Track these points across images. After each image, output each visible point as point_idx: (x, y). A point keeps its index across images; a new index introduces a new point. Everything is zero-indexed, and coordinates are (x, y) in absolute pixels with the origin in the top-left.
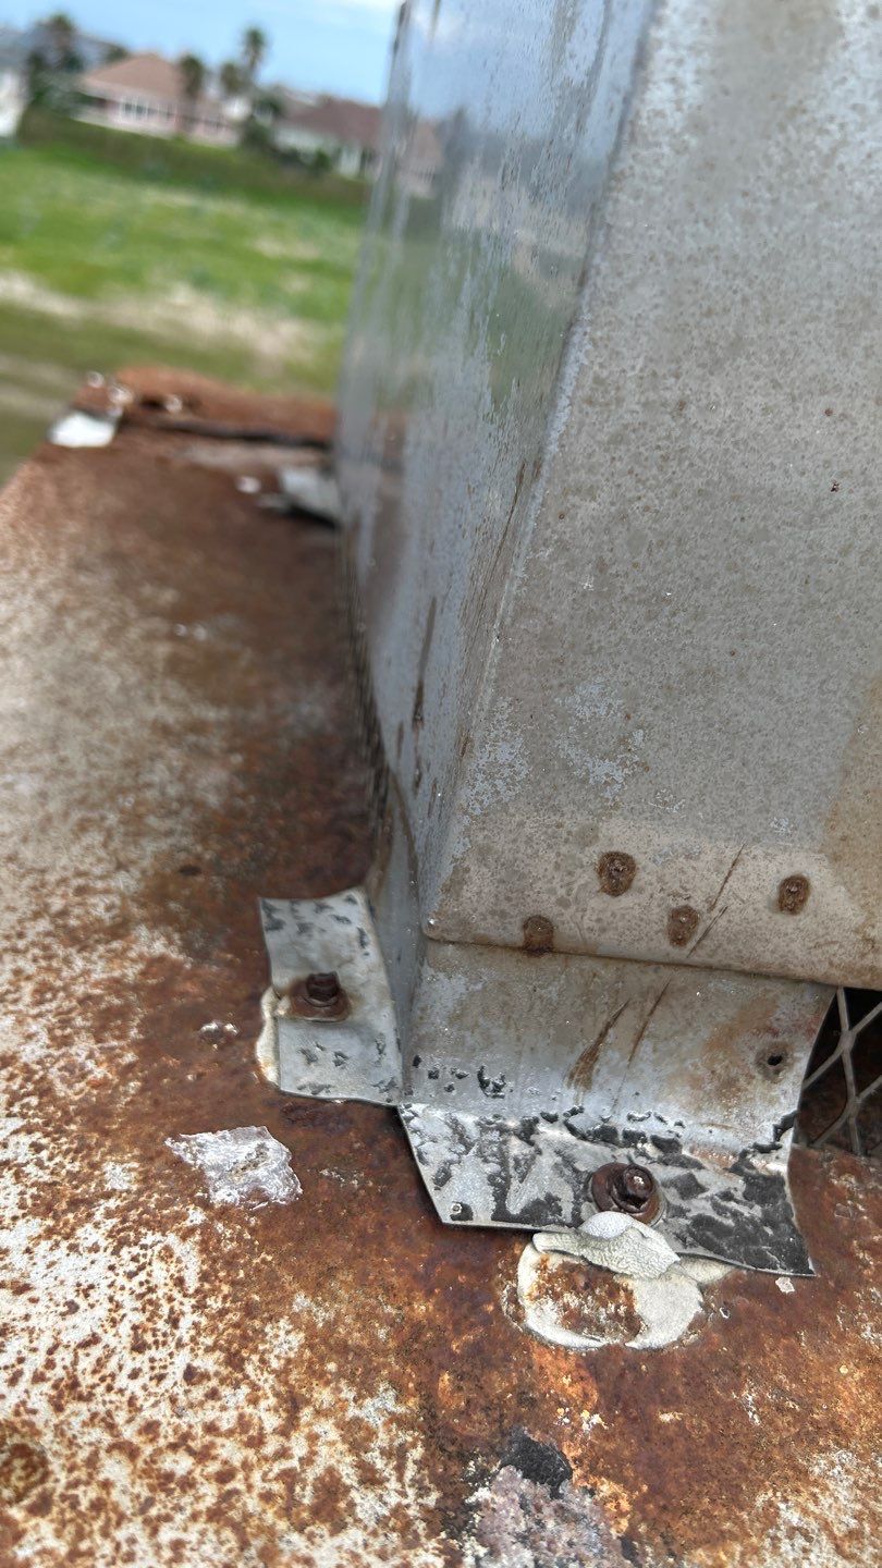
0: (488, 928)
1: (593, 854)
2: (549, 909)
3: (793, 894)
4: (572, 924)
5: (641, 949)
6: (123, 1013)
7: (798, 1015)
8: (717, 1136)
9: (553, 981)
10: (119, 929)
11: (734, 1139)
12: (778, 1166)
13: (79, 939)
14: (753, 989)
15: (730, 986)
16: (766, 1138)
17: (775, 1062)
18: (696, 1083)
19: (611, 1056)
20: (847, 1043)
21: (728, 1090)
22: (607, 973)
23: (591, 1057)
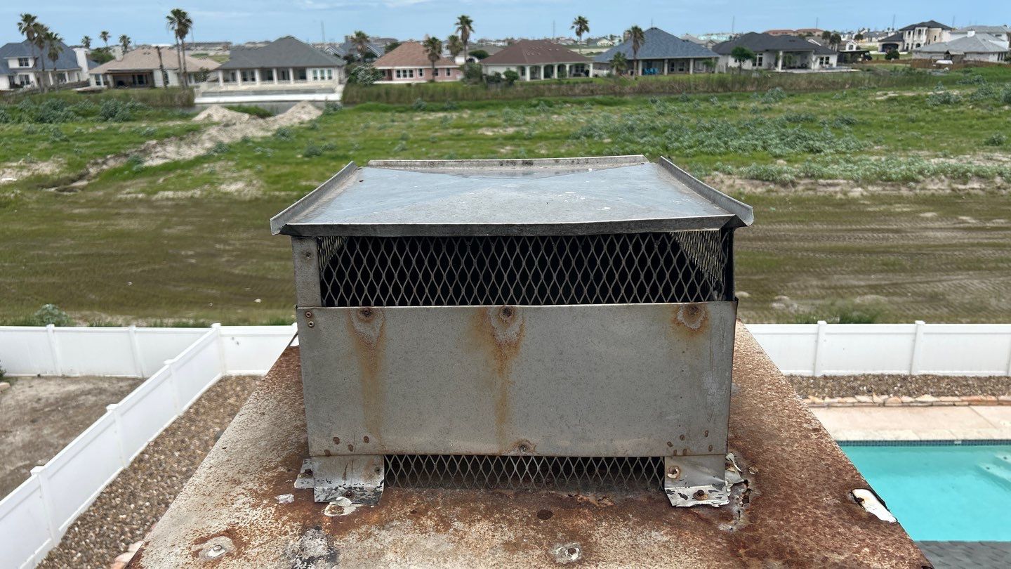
0: (319, 453)
1: (331, 438)
2: (327, 448)
3: (366, 440)
4: (332, 451)
5: (345, 453)
6: (272, 481)
7: (379, 461)
8: (370, 486)
9: (334, 461)
10: (276, 467)
11: (374, 486)
12: (382, 489)
13: (267, 470)
14: (368, 458)
15: (364, 457)
16: (379, 485)
17: (378, 471)
18: (365, 476)
19: (349, 473)
20: (390, 465)
21: (371, 477)
22: (342, 458)
23: (345, 474)
